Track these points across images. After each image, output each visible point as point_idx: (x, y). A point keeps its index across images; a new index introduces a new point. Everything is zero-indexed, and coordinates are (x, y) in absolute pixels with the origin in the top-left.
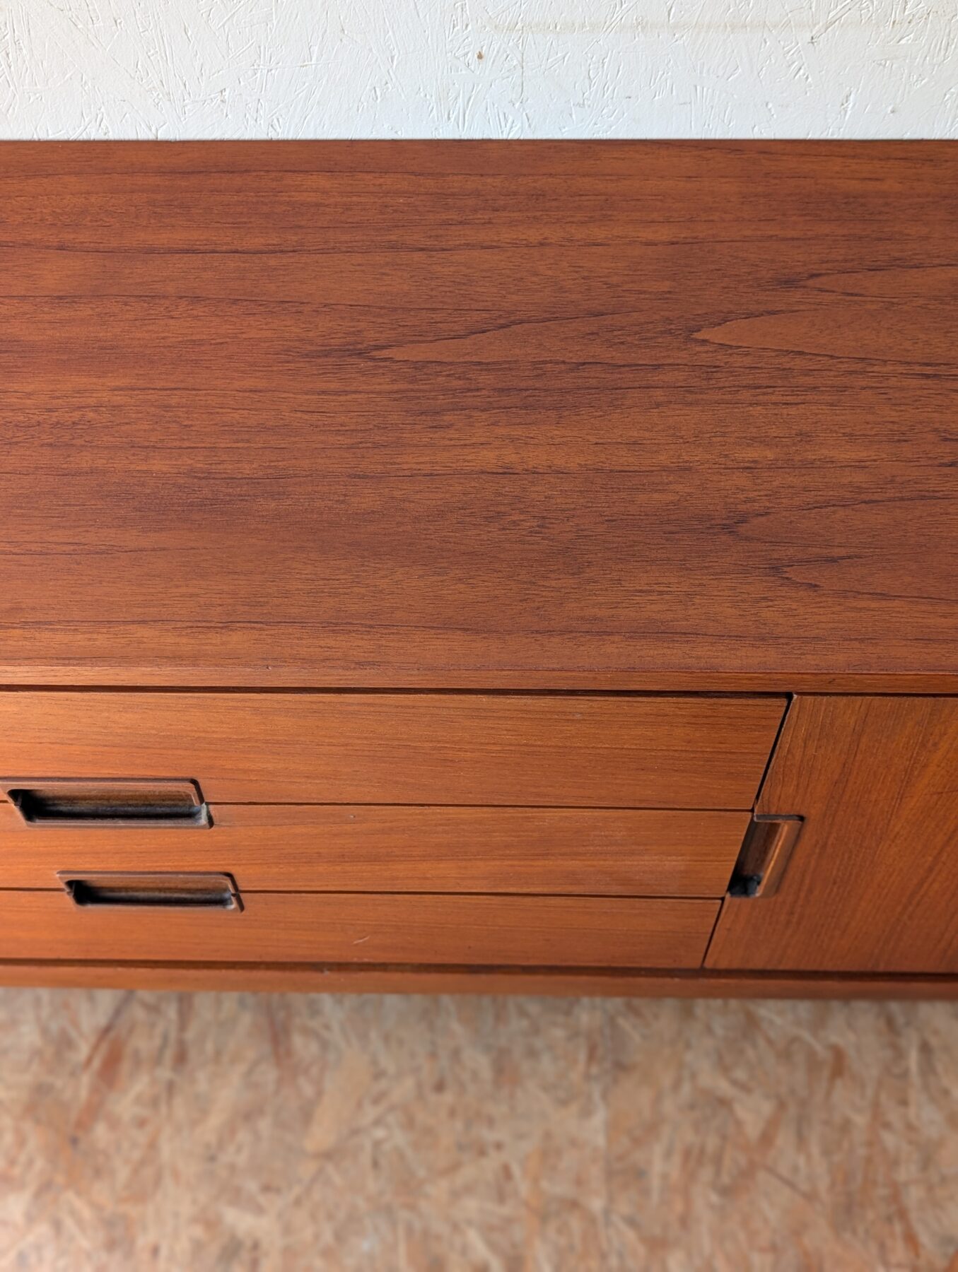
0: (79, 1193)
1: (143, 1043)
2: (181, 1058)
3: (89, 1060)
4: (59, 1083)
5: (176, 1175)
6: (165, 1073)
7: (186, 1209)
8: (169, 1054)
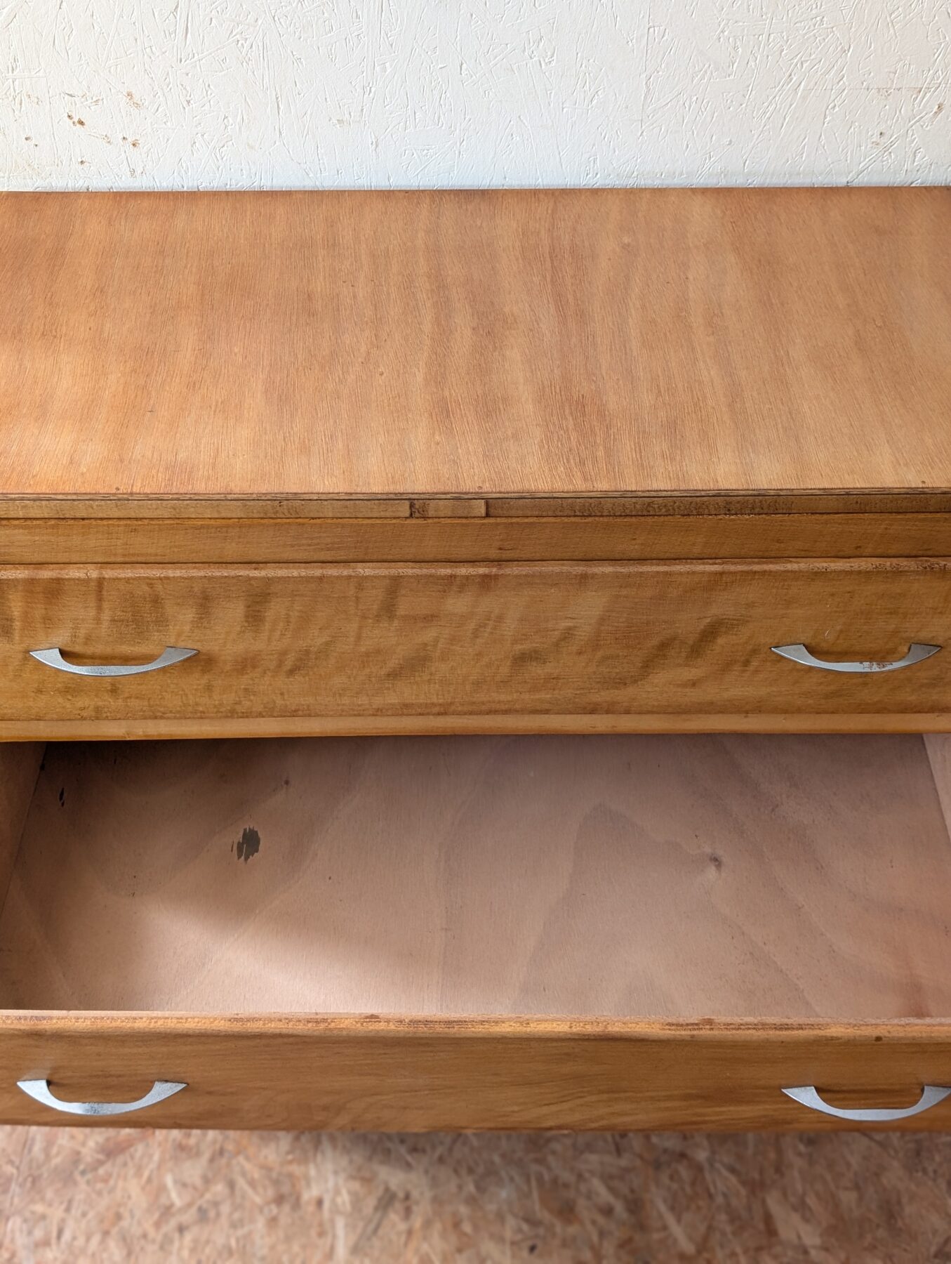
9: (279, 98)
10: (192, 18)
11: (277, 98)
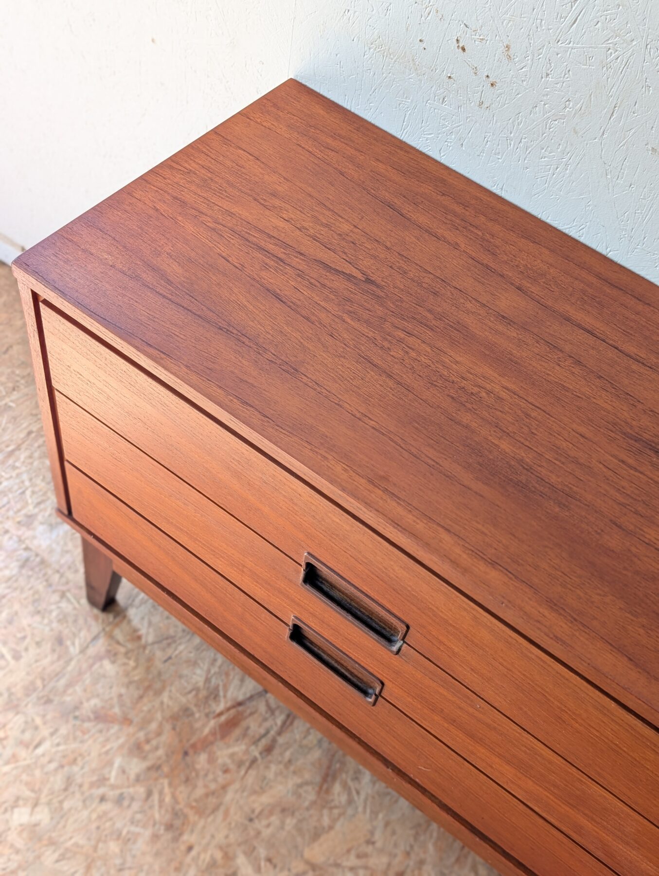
0: (170, 784)
1: (254, 726)
2: (269, 750)
3: (221, 714)
4: (197, 715)
5: (226, 814)
6: (255, 752)
7: (220, 837)
8: (264, 742)
9: (617, 108)
10: (584, 14)
11: (615, 107)
